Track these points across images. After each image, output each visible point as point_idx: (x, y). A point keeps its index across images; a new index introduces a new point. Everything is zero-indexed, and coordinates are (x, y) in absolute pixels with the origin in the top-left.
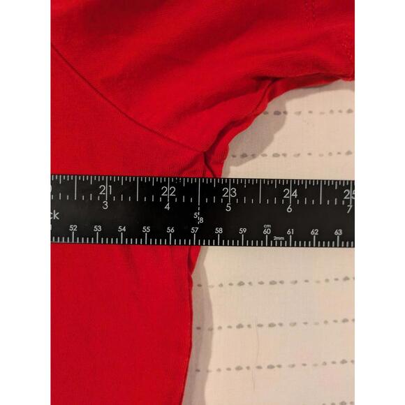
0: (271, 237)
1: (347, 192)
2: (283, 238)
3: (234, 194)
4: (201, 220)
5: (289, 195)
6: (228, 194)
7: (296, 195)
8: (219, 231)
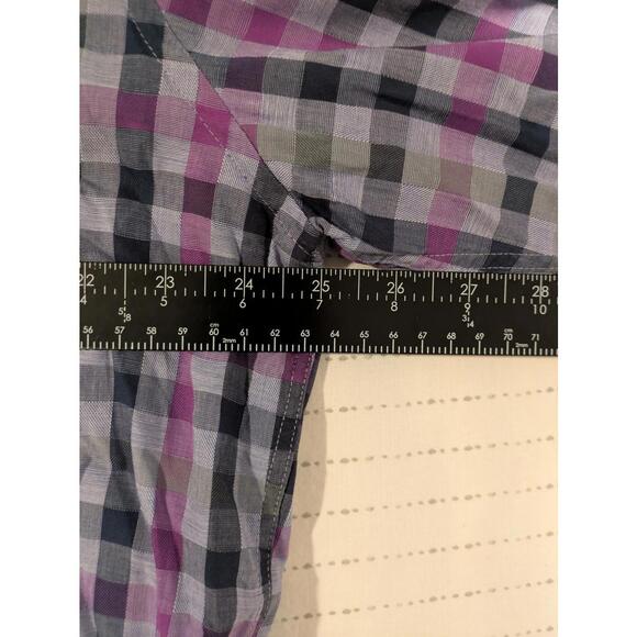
0: (219, 339)
1: (316, 283)
2: (234, 341)
3: (170, 285)
4: (128, 317)
5: (242, 286)
6: (163, 284)
7: (251, 287)
8: (152, 331)
